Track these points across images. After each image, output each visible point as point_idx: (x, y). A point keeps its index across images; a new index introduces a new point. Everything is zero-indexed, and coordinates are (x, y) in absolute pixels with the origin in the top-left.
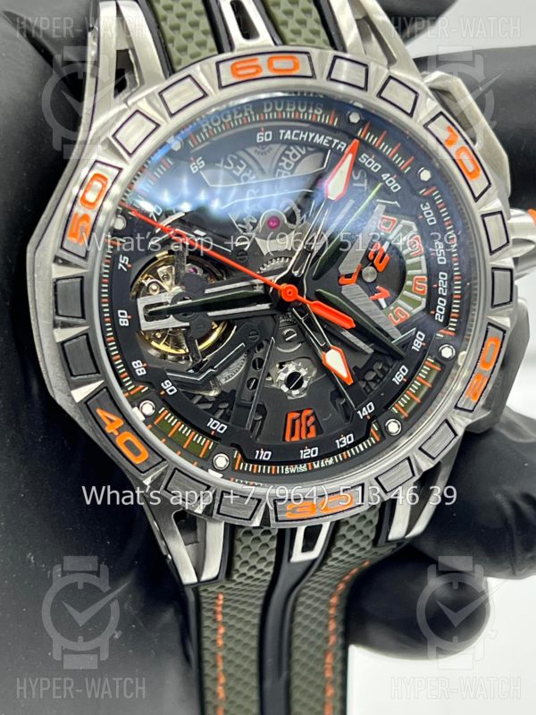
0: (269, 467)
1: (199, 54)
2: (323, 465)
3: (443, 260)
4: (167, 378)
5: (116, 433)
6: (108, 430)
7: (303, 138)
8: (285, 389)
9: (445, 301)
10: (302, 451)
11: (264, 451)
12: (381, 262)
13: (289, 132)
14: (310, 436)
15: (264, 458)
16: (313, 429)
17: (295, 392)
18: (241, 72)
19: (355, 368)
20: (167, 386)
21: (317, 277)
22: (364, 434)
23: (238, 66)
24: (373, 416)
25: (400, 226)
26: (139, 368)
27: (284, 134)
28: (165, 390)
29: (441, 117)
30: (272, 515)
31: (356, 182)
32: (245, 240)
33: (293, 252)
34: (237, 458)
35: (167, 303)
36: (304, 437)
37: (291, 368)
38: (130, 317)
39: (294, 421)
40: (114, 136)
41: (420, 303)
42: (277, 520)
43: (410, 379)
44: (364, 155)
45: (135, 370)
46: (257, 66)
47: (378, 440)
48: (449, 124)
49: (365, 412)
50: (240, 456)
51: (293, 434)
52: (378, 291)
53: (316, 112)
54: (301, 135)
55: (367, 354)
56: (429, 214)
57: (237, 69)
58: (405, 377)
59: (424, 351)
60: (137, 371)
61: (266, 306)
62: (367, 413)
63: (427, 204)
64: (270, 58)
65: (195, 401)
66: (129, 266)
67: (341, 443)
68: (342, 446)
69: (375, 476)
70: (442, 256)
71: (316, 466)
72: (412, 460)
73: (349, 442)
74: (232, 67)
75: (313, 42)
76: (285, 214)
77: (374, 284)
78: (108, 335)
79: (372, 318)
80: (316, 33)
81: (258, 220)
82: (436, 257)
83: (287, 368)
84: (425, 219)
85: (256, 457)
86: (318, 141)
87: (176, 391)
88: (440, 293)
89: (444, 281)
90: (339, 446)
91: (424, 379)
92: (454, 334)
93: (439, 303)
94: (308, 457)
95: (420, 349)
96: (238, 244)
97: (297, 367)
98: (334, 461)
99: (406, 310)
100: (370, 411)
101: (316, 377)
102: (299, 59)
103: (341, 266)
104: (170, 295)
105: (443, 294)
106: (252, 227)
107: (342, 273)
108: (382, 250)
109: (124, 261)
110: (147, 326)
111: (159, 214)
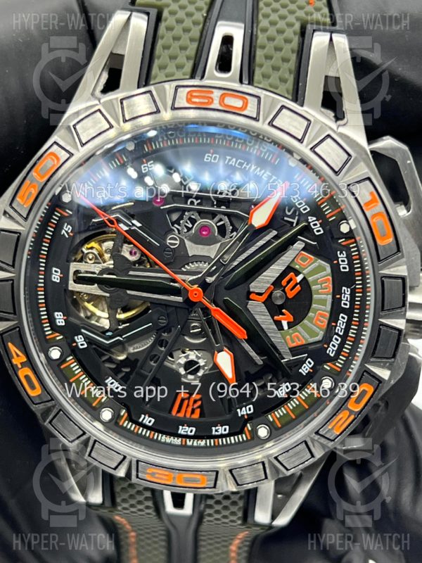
0: (149, 432)
1: (173, 75)
2: (195, 444)
3: (346, 304)
4: (82, 334)
5: (20, 366)
6: (14, 362)
7: (245, 168)
8: (182, 371)
9: (339, 339)
10: (181, 427)
11: (149, 417)
12: (292, 290)
13: (234, 160)
14: (193, 416)
15: (147, 423)
16: (198, 411)
17: (190, 377)
18: (194, 100)
19: (247, 373)
20: (80, 340)
21: (228, 288)
22: (238, 430)
23: (194, 94)
24: (250, 418)
25: (316, 264)
26: (60, 319)
27: (230, 160)
28: (77, 343)
29: (368, 182)
30: (134, 473)
31: (288, 216)
32: (176, 239)
33: (214, 259)
34: (123, 416)
35: (94, 273)
37: (192, 356)
38: (62, 275)
39: (183, 400)
40: (75, 125)
41: (317, 334)
42: (137, 477)
45: (55, 319)
46: (211, 98)
47: (249, 438)
48: (373, 190)
49: (244, 411)
50: (126, 414)
51: (179, 411)
52: (283, 314)
53: (261, 149)
54: (245, 165)
55: (256, 364)
56: (343, 261)
57: (192, 96)
58: (286, 393)
59: (310, 375)
60: (57, 321)
61: (180, 299)
62: (245, 413)
63: (344, 252)
64: (223, 94)
65: (104, 358)
66: (71, 234)
67: (216, 431)
68: (217, 433)
69: (231, 468)
70: (347, 300)
71: (189, 443)
72: (267, 465)
73: (224, 433)
74: (188, 93)
75: (277, 88)
76: (218, 227)
77: (281, 307)
78: (40, 285)
79: (269, 335)
80: (283, 80)
81: (193, 225)
82: (340, 300)
83: (188, 355)
84: (339, 265)
85: (141, 420)
86: (258, 174)
87: (86, 346)
88: (337, 331)
89: (343, 322)
90: (214, 433)
91: (304, 400)
92: (339, 370)
93: (334, 339)
94: (185, 433)
95: (307, 374)
96: (169, 241)
97: (197, 356)
98: (206, 444)
99: (303, 337)
100: (249, 412)
101: (210, 370)
102: (249, 101)
103: (253, 284)
104: (98, 267)
105: (340, 333)
106: (186, 230)
107: (252, 290)
108: (296, 280)
109: (67, 229)
110: (73, 286)
111: (106, 199)
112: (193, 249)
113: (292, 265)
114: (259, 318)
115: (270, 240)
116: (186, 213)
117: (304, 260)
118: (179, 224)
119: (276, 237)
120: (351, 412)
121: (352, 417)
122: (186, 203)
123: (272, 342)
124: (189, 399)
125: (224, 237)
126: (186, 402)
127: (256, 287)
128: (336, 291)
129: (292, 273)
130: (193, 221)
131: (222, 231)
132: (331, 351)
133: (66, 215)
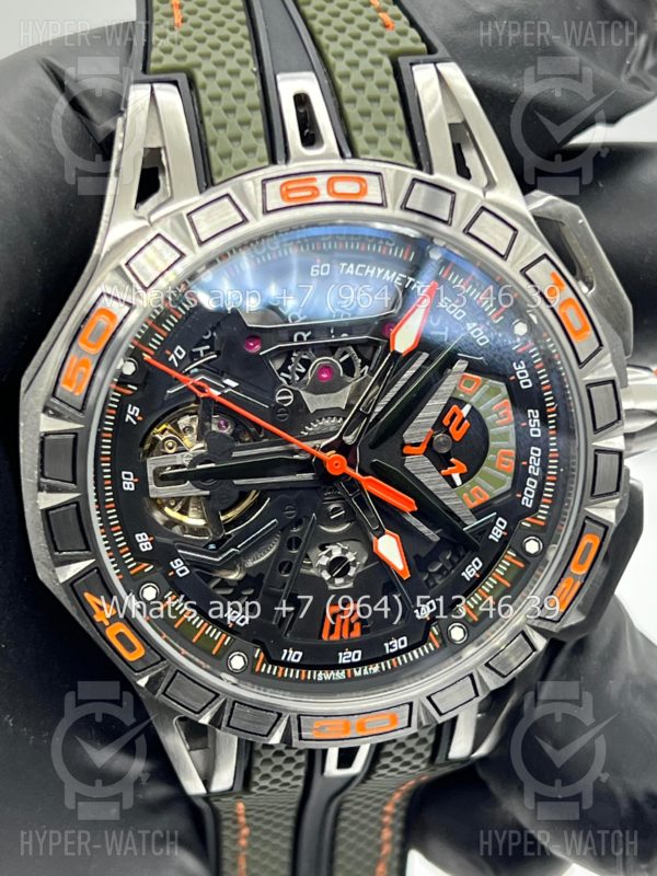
0: (298, 671)
1: (244, 164)
2: (366, 672)
3: (535, 432)
4: (178, 556)
5: (107, 623)
6: (97, 618)
7: (369, 274)
8: (326, 576)
9: (536, 482)
10: (340, 654)
11: (294, 651)
13: (352, 266)
14: (353, 635)
15: (293, 660)
16: (357, 627)
17: (339, 581)
18: (292, 195)
19: (417, 557)
20: (178, 566)
21: (374, 446)
22: (420, 639)
23: (290, 187)
24: (434, 618)
25: (486, 386)
26: (144, 542)
27: (346, 267)
28: (174, 570)
29: (545, 261)
30: (295, 733)
31: (435, 329)
32: (287, 394)
34: (258, 658)
35: (183, 466)
36: (345, 636)
37: (337, 553)
38: (136, 480)
39: (334, 616)
40: (127, 264)
41: (503, 482)
42: (300, 738)
43: (484, 573)
44: (446, 298)
45: (138, 544)
46: (315, 188)
47: (438, 646)
48: (553, 270)
49: (424, 611)
50: (262, 655)
51: (331, 633)
52: (452, 465)
53: (388, 243)
54: (368, 271)
55: (431, 542)
56: (522, 374)
57: (288, 191)
58: (477, 572)
59: (504, 541)
60: (141, 545)
61: (308, 476)
62: (425, 613)
63: (522, 362)
64: (330, 179)
65: (212, 585)
66: (140, 418)
67: (391, 647)
68: (392, 651)
69: (428, 694)
70: (536, 427)
71: (357, 673)
72: (476, 678)
73: (401, 647)
74: (282, 187)
75: (391, 155)
76: (341, 364)
77: (448, 456)
78: (108, 500)
79: (441, 498)
80: (396, 143)
81: (307, 369)
82: (528, 428)
83: (331, 551)
84: (517, 381)
85: (283, 658)
86: (388, 278)
87: (188, 572)
88: (530, 472)
89: (537, 458)
90: (388, 651)
91: (502, 577)
92: (543, 524)
93: (528, 484)
94: (349, 661)
95: (500, 539)
96: (278, 399)
97: (343, 550)
98: (381, 669)
99: (485, 490)
100: (430, 611)
101: (366, 564)
102: (368, 182)
103: (406, 433)
104: (188, 456)
105: (534, 473)
106: (297, 378)
107: (406, 441)
108: (461, 414)
109: (133, 412)
110: (157, 492)
111: (181, 357)
112: (314, 402)
113: (455, 396)
114: (423, 478)
115: (420, 368)
116: (295, 354)
117: (469, 383)
118: (288, 372)
119: (428, 362)
120: (575, 577)
121: (578, 584)
122: (291, 340)
123: (447, 507)
125: (353, 377)
127: (411, 436)
128: (521, 417)
129: (455, 406)
130: (306, 363)
131: (349, 368)
132: (527, 501)
133: (130, 392)
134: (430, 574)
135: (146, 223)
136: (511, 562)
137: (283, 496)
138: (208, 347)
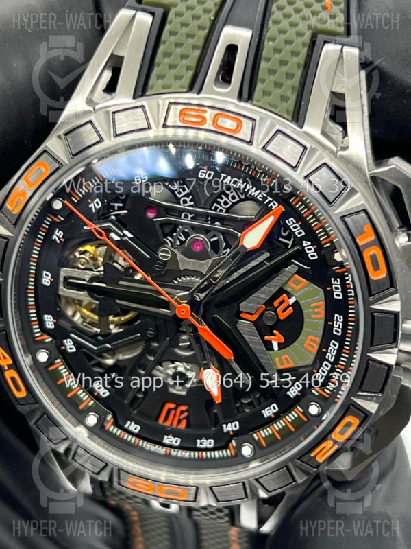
0: (134, 439)
1: (170, 86)
2: (179, 455)
3: (338, 332)
4: (71, 338)
5: (6, 368)
6: (2, 363)
9: (329, 365)
11: (135, 424)
12: (283, 311)
15: (133, 430)
16: (184, 422)
18: (187, 119)
20: (69, 344)
21: (218, 306)
22: (223, 444)
24: (236, 434)
25: (309, 288)
26: (49, 322)
28: (65, 346)
29: (364, 214)
30: (115, 479)
31: (283, 237)
32: (168, 253)
33: (205, 275)
34: (109, 421)
35: (84, 280)
36: (174, 426)
37: (181, 367)
38: (52, 280)
39: (170, 410)
40: (65, 135)
41: (308, 358)
42: (119, 484)
43: (277, 417)
44: (292, 219)
45: (45, 321)
46: (204, 119)
47: (233, 454)
48: (368, 222)
49: (229, 427)
50: (112, 420)
51: (166, 420)
52: (274, 335)
53: (257, 169)
56: (337, 288)
57: (185, 115)
58: (273, 414)
59: (297, 400)
60: (47, 323)
62: (230, 429)
63: (338, 279)
64: (216, 115)
66: (63, 240)
67: (201, 444)
68: (201, 446)
69: (210, 485)
70: (339, 328)
71: (173, 453)
72: (247, 486)
73: (208, 446)
74: (182, 111)
76: (211, 242)
77: (272, 327)
78: (29, 287)
79: (258, 355)
80: (284, 99)
81: (186, 239)
82: (332, 326)
83: (177, 366)
84: (332, 291)
85: (126, 426)
87: (75, 350)
88: (327, 357)
89: (334, 349)
90: (198, 445)
91: (290, 423)
92: (327, 396)
93: (323, 365)
94: (170, 443)
95: (294, 397)
96: (160, 254)
97: (185, 368)
98: (190, 455)
99: (292, 360)
100: (234, 429)
102: (244, 124)
103: (243, 304)
104: (89, 274)
105: (330, 359)
106: (178, 243)
107: (241, 309)
108: (288, 302)
109: (58, 235)
110: (63, 291)
111: (98, 207)
112: (185, 263)
113: (286, 288)
114: (248, 338)
115: (262, 262)
116: (180, 227)
117: (298, 283)
118: (172, 237)
119: (268, 259)
120: (335, 442)
121: (336, 447)
122: (180, 217)
123: (260, 362)
124: (175, 409)
125: (217, 253)
126: (173, 412)
127: (246, 307)
128: (329, 317)
129: (285, 295)
131: (215, 246)
133: (58, 220)
134: (242, 404)
135: (91, 109)
136: (298, 415)
137: (148, 320)
138: (121, 205)
